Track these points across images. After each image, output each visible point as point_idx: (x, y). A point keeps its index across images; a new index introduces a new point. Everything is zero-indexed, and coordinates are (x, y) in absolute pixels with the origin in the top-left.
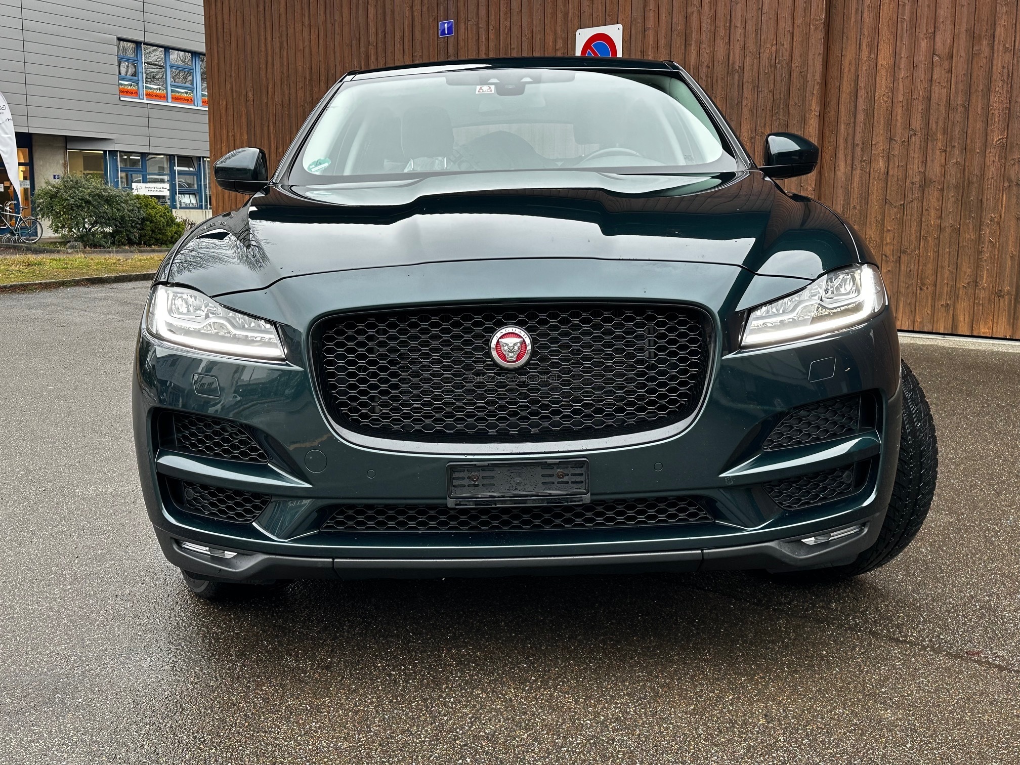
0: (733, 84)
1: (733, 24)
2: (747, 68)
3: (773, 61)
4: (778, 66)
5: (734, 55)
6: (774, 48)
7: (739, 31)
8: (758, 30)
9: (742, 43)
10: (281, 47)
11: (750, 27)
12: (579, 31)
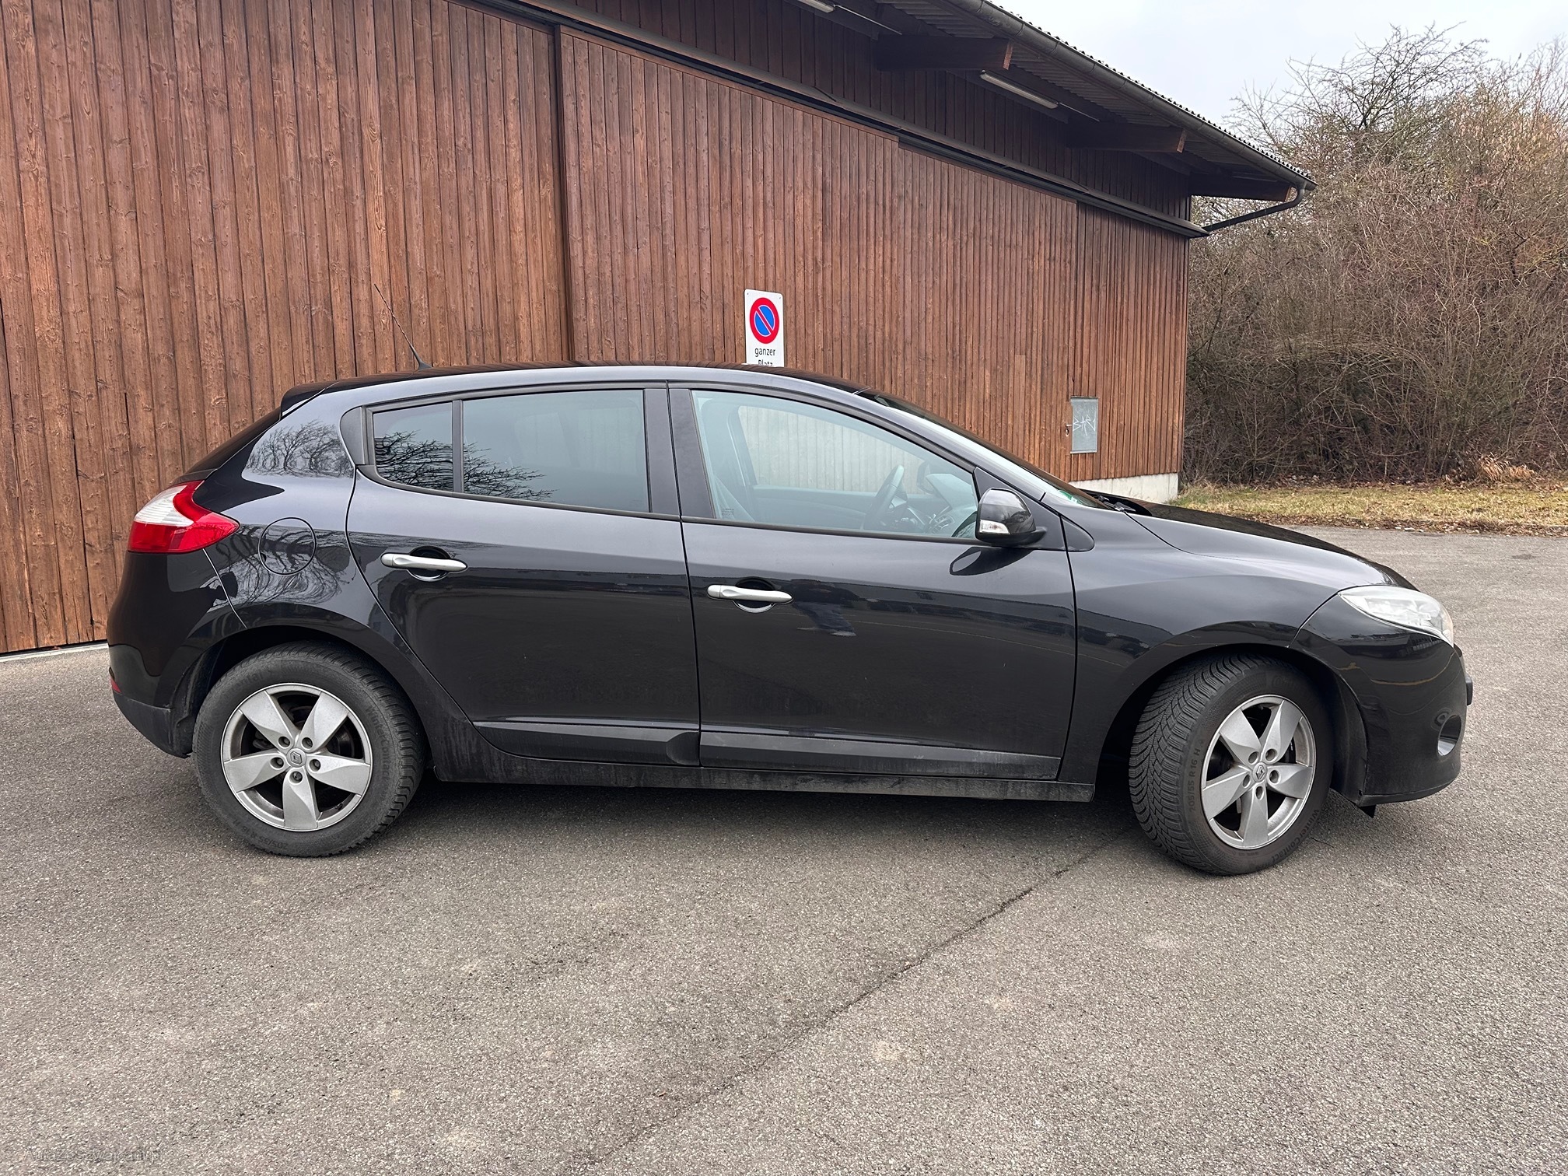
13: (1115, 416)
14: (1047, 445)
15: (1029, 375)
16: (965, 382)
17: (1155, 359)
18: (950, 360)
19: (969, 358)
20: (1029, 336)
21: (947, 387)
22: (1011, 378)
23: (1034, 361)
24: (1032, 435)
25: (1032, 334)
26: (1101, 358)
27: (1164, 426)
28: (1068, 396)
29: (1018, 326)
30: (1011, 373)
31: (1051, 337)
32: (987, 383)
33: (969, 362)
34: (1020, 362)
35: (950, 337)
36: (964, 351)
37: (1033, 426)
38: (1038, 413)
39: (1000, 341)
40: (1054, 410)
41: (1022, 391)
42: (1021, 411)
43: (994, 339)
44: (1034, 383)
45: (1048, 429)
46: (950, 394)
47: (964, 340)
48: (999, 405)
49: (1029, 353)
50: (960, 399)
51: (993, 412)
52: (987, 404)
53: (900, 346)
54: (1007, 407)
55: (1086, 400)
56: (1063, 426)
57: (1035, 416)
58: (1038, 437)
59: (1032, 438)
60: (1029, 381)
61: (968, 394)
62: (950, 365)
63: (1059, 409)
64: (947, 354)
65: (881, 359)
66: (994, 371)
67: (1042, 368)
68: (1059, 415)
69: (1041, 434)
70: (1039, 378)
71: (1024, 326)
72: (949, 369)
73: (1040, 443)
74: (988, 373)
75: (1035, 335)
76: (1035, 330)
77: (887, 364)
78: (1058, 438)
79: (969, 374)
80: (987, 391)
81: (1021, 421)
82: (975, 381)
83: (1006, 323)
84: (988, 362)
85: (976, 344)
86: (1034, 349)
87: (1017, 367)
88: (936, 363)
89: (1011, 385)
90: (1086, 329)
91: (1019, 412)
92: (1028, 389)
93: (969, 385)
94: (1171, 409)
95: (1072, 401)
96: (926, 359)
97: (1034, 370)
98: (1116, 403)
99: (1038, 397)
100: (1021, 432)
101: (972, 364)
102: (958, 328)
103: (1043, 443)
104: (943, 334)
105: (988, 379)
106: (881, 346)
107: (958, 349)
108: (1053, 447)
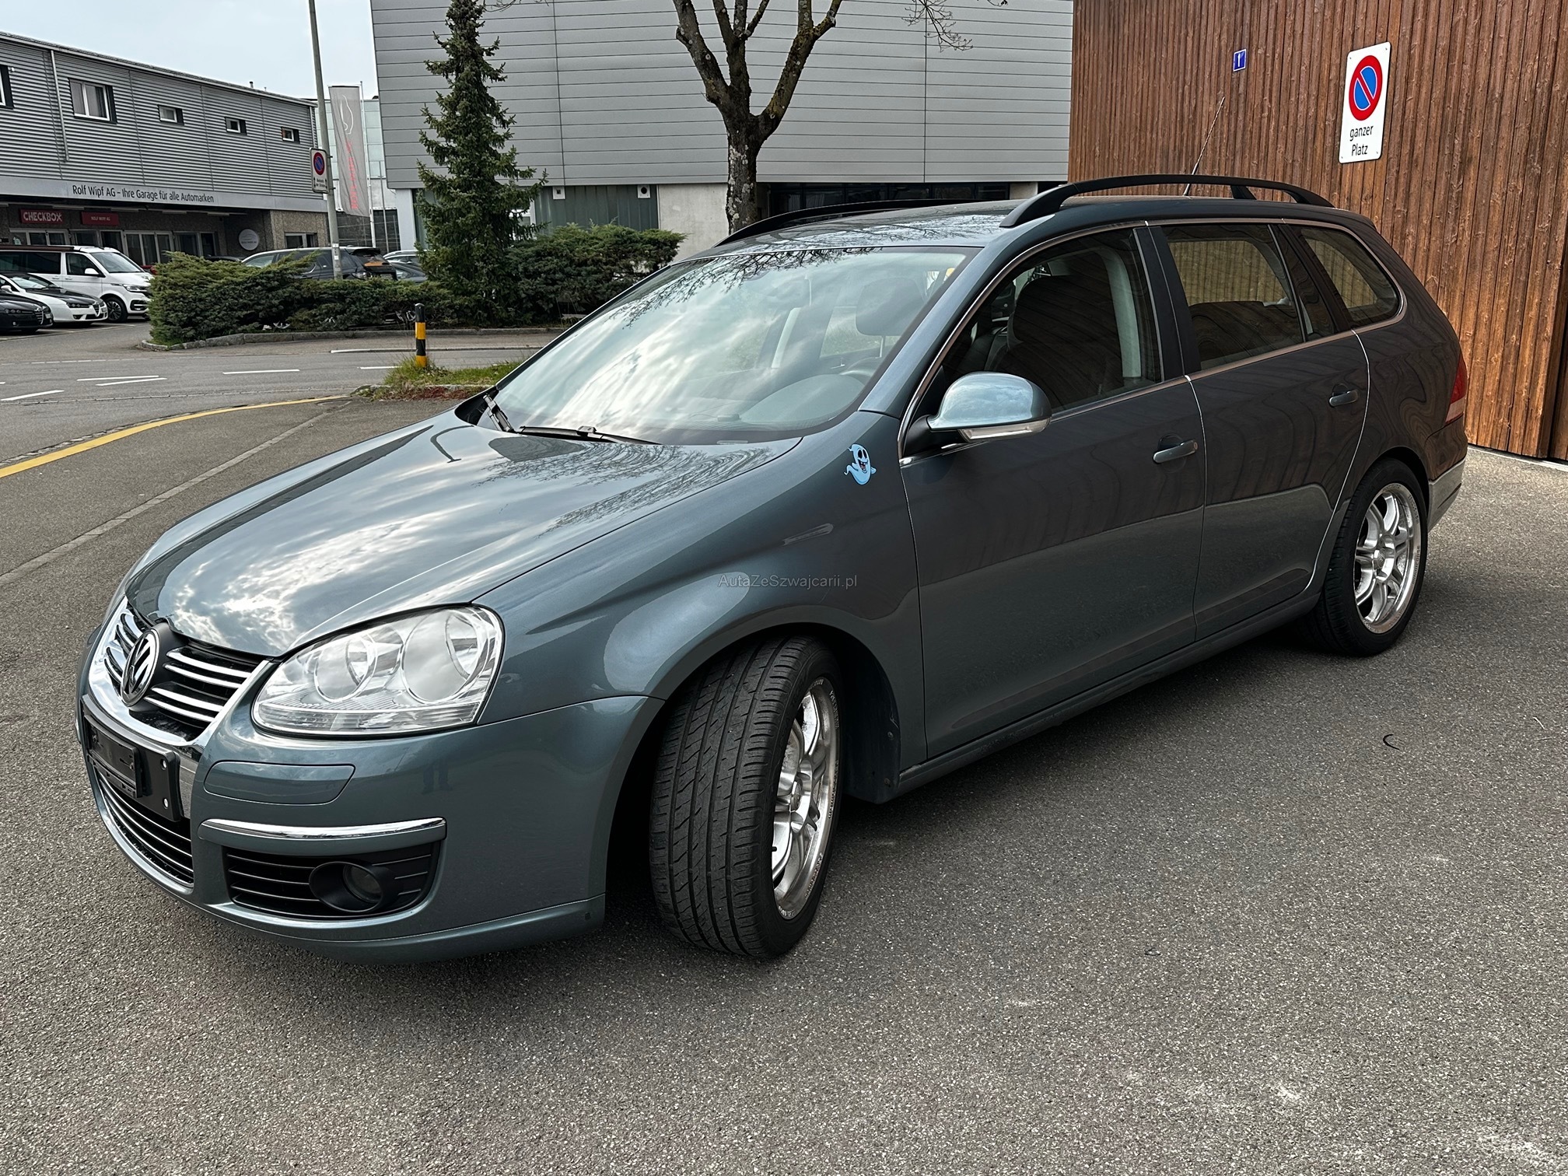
0: (1491, 118)
1: (1497, 35)
2: (1507, 96)
3: (1534, 84)
4: (1539, 90)
5: (1495, 77)
6: (1536, 67)
7: (1503, 43)
8: (1523, 41)
9: (1504, 60)
10: (1122, 93)
11: (1515, 39)
12: (1351, 54)
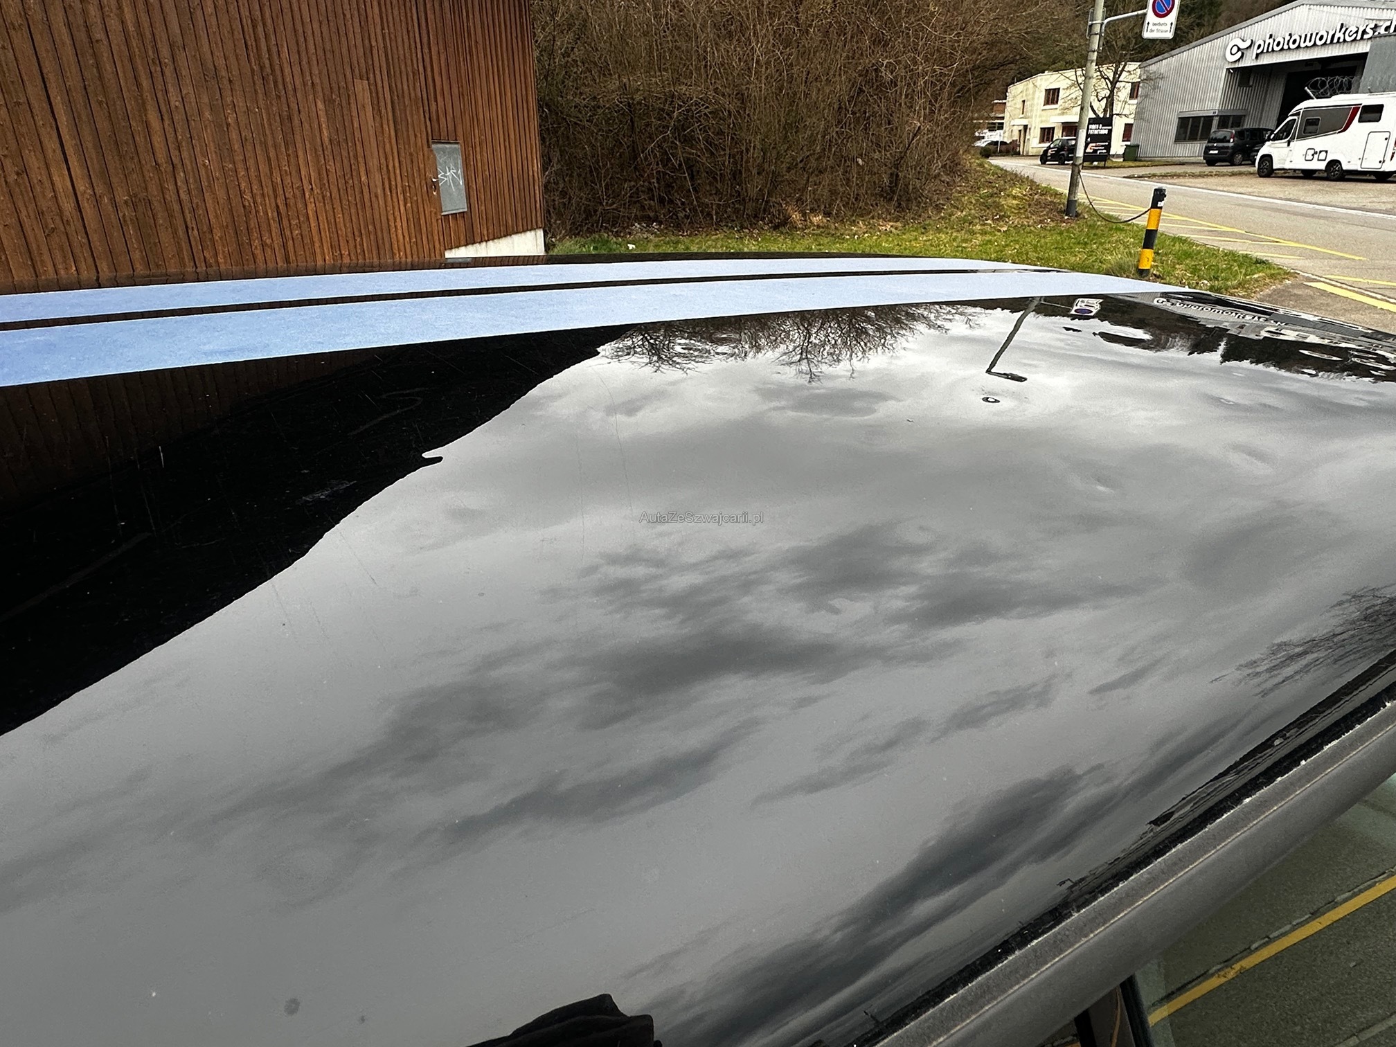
13: (479, 165)
14: (414, 206)
15: (377, 110)
16: (290, 118)
17: (509, 94)
18: (259, 82)
19: (288, 79)
20: (368, 52)
21: (263, 126)
22: (355, 113)
23: (380, 89)
24: (394, 195)
25: (371, 50)
26: (455, 90)
27: (526, 176)
28: (428, 141)
29: (351, 35)
30: (353, 106)
31: (396, 56)
32: (323, 119)
33: (290, 87)
34: (361, 87)
35: (251, 42)
36: (277, 68)
37: (393, 183)
38: (397, 165)
39: (329, 55)
40: (415, 160)
41: (372, 132)
42: (376, 162)
43: (320, 53)
44: (385, 122)
45: (413, 186)
46: (270, 137)
47: (274, 49)
48: (345, 153)
49: (371, 75)
50: (286, 144)
51: (338, 165)
52: (328, 152)
53: (165, 52)
54: (356, 157)
55: (447, 146)
56: (429, 181)
57: (394, 167)
58: (401, 197)
59: (395, 200)
60: (378, 118)
61: (298, 138)
62: (260, 91)
63: (421, 157)
64: (252, 70)
65: (130, 74)
66: (328, 101)
67: (392, 102)
68: (422, 166)
69: (404, 193)
70: (390, 114)
71: (358, 37)
72: (261, 96)
73: (405, 205)
74: (320, 105)
75: (375, 51)
76: (374, 43)
77: (145, 83)
78: (426, 197)
79: (294, 106)
80: (325, 133)
81: (378, 176)
82: (304, 116)
83: (334, 29)
84: (319, 88)
85: (295, 58)
86: (378, 72)
87: (360, 97)
88: (237, 86)
89: (356, 125)
90: (434, 50)
91: (373, 164)
92: (379, 130)
93: (296, 122)
94: (529, 155)
95: (434, 146)
96: (217, 77)
97: (382, 104)
98: (478, 149)
99: (394, 141)
100: (380, 191)
101: (295, 90)
102: (260, 29)
103: (409, 205)
104: (238, 35)
105: (322, 114)
106: (124, 48)
107: (267, 65)
108: (421, 209)
